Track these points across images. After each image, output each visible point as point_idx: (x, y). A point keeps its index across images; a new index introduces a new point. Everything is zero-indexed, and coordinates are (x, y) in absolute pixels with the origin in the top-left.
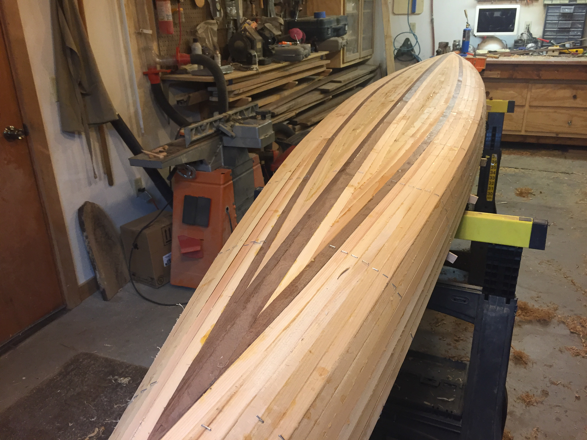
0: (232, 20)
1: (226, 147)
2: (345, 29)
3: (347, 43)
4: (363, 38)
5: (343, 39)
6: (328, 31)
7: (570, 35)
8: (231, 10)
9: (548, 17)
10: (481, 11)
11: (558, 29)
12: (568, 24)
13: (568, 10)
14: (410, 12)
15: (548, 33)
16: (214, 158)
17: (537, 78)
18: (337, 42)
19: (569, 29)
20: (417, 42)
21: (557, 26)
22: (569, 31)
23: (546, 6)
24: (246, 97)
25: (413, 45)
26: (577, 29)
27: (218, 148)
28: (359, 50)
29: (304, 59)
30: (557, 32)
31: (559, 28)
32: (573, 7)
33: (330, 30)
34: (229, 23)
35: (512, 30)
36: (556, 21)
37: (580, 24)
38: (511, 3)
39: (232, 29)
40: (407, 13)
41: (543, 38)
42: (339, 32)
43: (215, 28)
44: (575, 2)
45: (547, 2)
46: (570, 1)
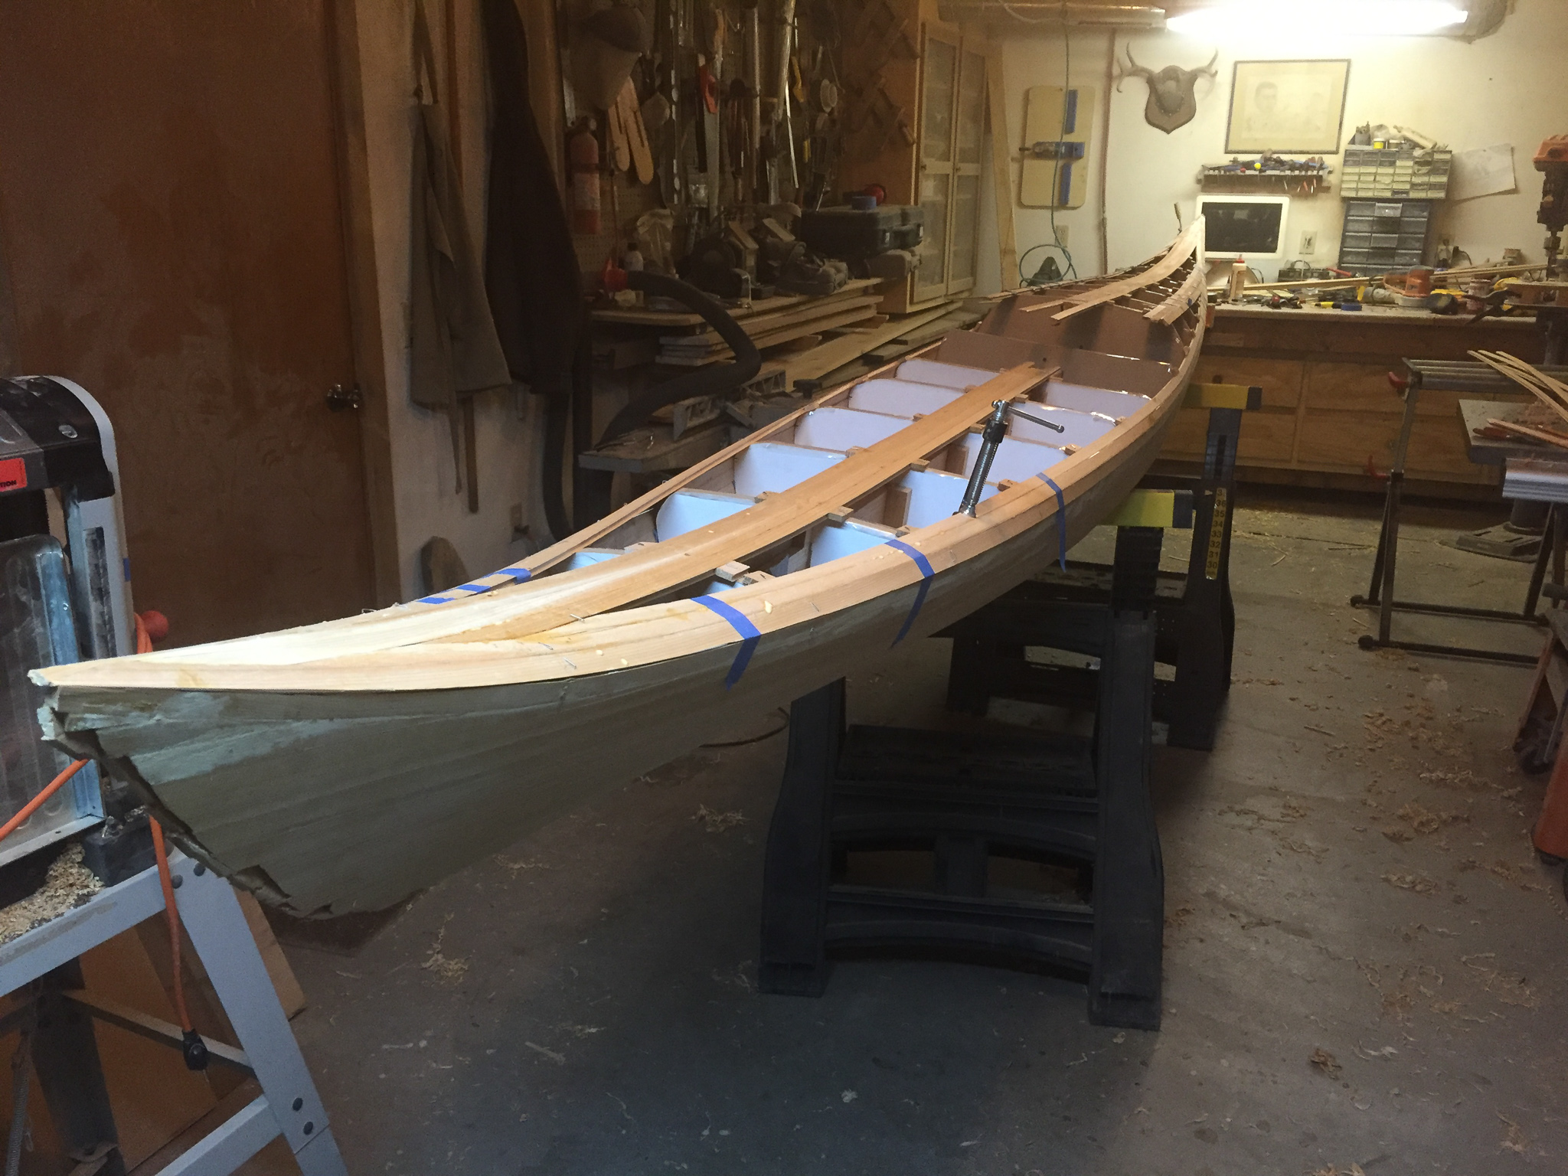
0: (697, 209)
2: (918, 234)
3: (921, 263)
4: (955, 253)
5: (913, 254)
6: (884, 235)
8: (697, 190)
9: (1349, 224)
10: (1207, 205)
11: (1370, 250)
12: (1390, 240)
13: (1390, 211)
14: (1055, 204)
15: (1349, 258)
18: (901, 259)
19: (1393, 251)
20: (1070, 265)
21: (1368, 244)
22: (1393, 256)
23: (1345, 200)
25: (1062, 268)
26: (1410, 251)
28: (945, 278)
29: (835, 292)
30: (1368, 255)
31: (1372, 248)
32: (1400, 205)
33: (888, 234)
34: (691, 216)
35: (1273, 250)
36: (1365, 232)
37: (1418, 240)
38: (1270, 193)
39: (696, 227)
40: (1050, 205)
41: (1340, 267)
42: (907, 240)
43: (669, 225)
44: (1404, 196)
45: (1345, 194)
46: (1395, 192)
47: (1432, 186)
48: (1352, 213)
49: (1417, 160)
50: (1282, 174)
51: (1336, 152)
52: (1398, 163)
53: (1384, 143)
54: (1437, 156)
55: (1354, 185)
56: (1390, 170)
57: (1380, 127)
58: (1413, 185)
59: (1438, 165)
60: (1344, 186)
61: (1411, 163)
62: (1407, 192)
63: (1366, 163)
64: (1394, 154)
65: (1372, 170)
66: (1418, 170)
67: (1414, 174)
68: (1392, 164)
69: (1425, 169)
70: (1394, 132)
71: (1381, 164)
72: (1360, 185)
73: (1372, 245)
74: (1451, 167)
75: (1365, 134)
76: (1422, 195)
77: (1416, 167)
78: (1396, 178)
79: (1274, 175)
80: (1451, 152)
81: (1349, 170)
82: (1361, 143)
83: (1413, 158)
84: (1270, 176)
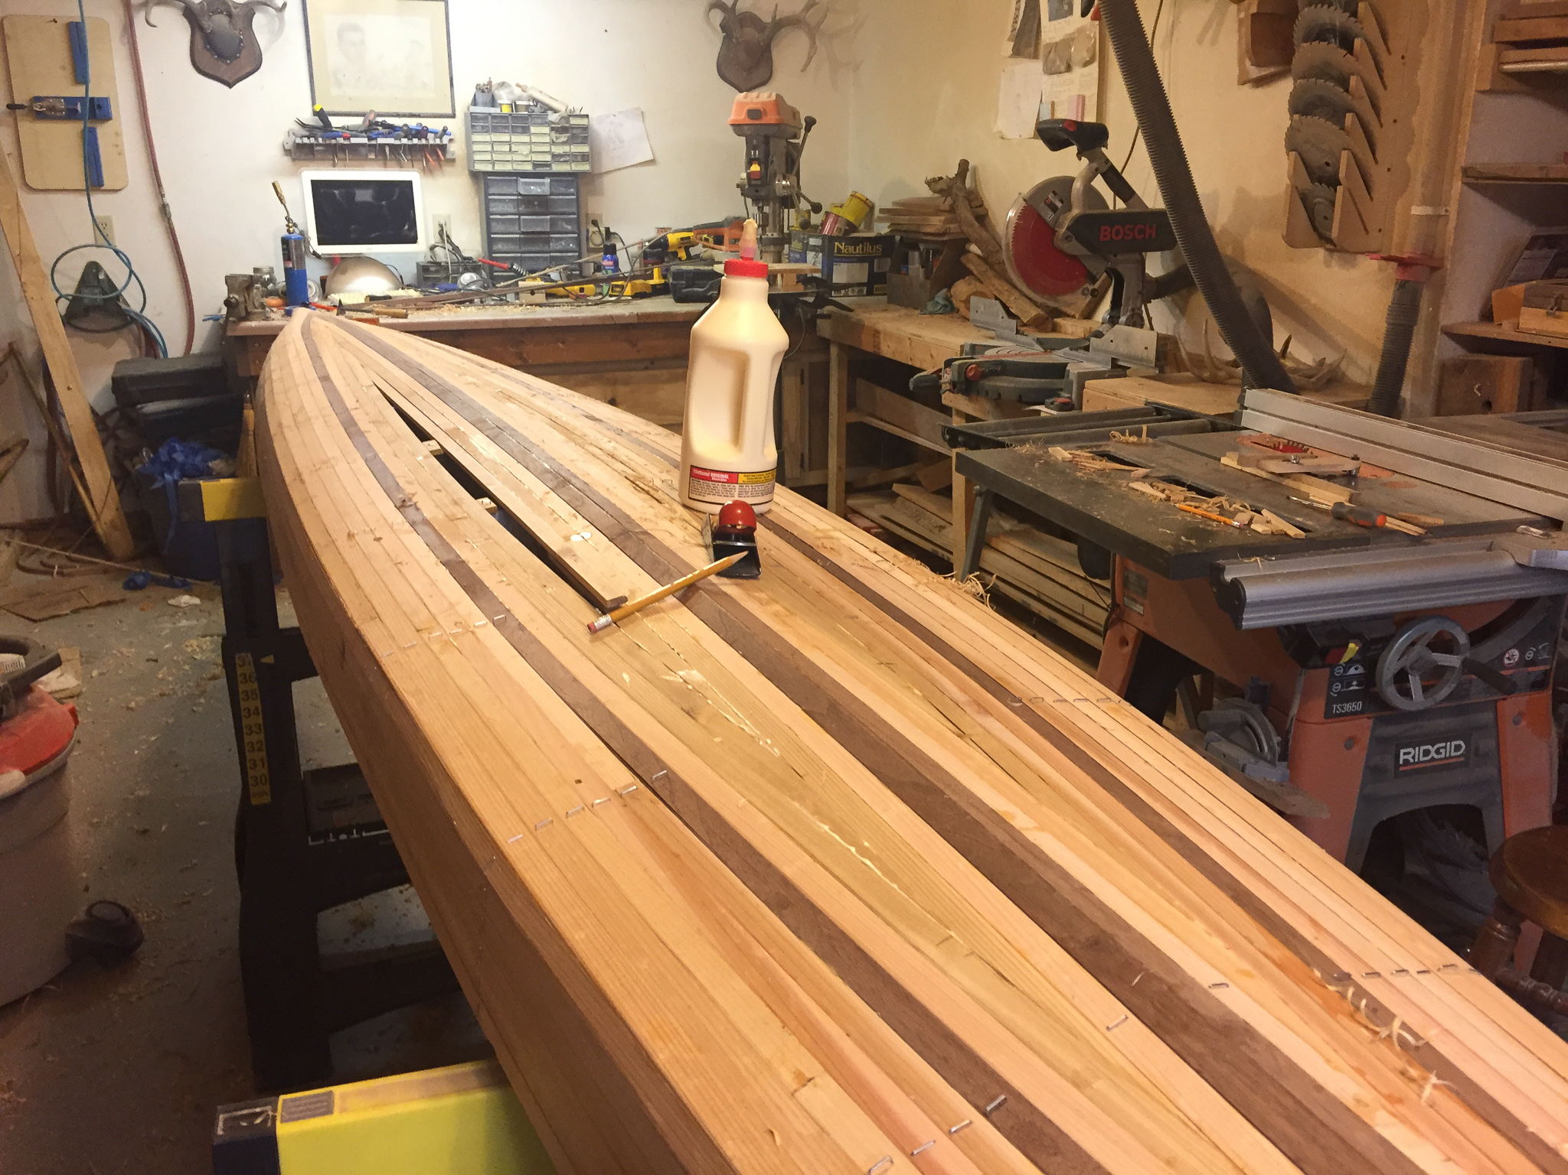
7: (553, 249)
9: (491, 205)
10: (316, 185)
11: (522, 236)
12: (541, 222)
13: (540, 188)
15: (499, 246)
19: (547, 236)
20: (129, 269)
21: (517, 228)
22: (547, 241)
23: (475, 175)
25: (118, 283)
26: (564, 236)
30: (519, 242)
31: (523, 233)
32: (547, 180)
35: (414, 240)
36: (510, 214)
37: (570, 221)
38: (391, 166)
41: (490, 258)
44: (548, 169)
45: (479, 167)
46: (536, 165)
47: (574, 158)
48: (491, 191)
49: (553, 126)
50: (397, 142)
51: (453, 116)
52: (533, 129)
53: (512, 104)
54: (574, 121)
55: (488, 157)
56: (525, 138)
57: (502, 85)
58: (554, 157)
59: (575, 131)
60: (476, 157)
62: (547, 165)
63: (495, 130)
64: (524, 118)
65: (505, 137)
66: (557, 138)
67: (553, 143)
68: (525, 130)
69: (563, 138)
70: (518, 91)
71: (514, 131)
72: (495, 157)
73: (522, 230)
74: (590, 134)
75: (486, 93)
76: (566, 168)
77: (553, 134)
78: (535, 148)
79: (388, 144)
80: (587, 116)
81: (476, 137)
82: (485, 105)
83: (549, 123)
84: (383, 146)
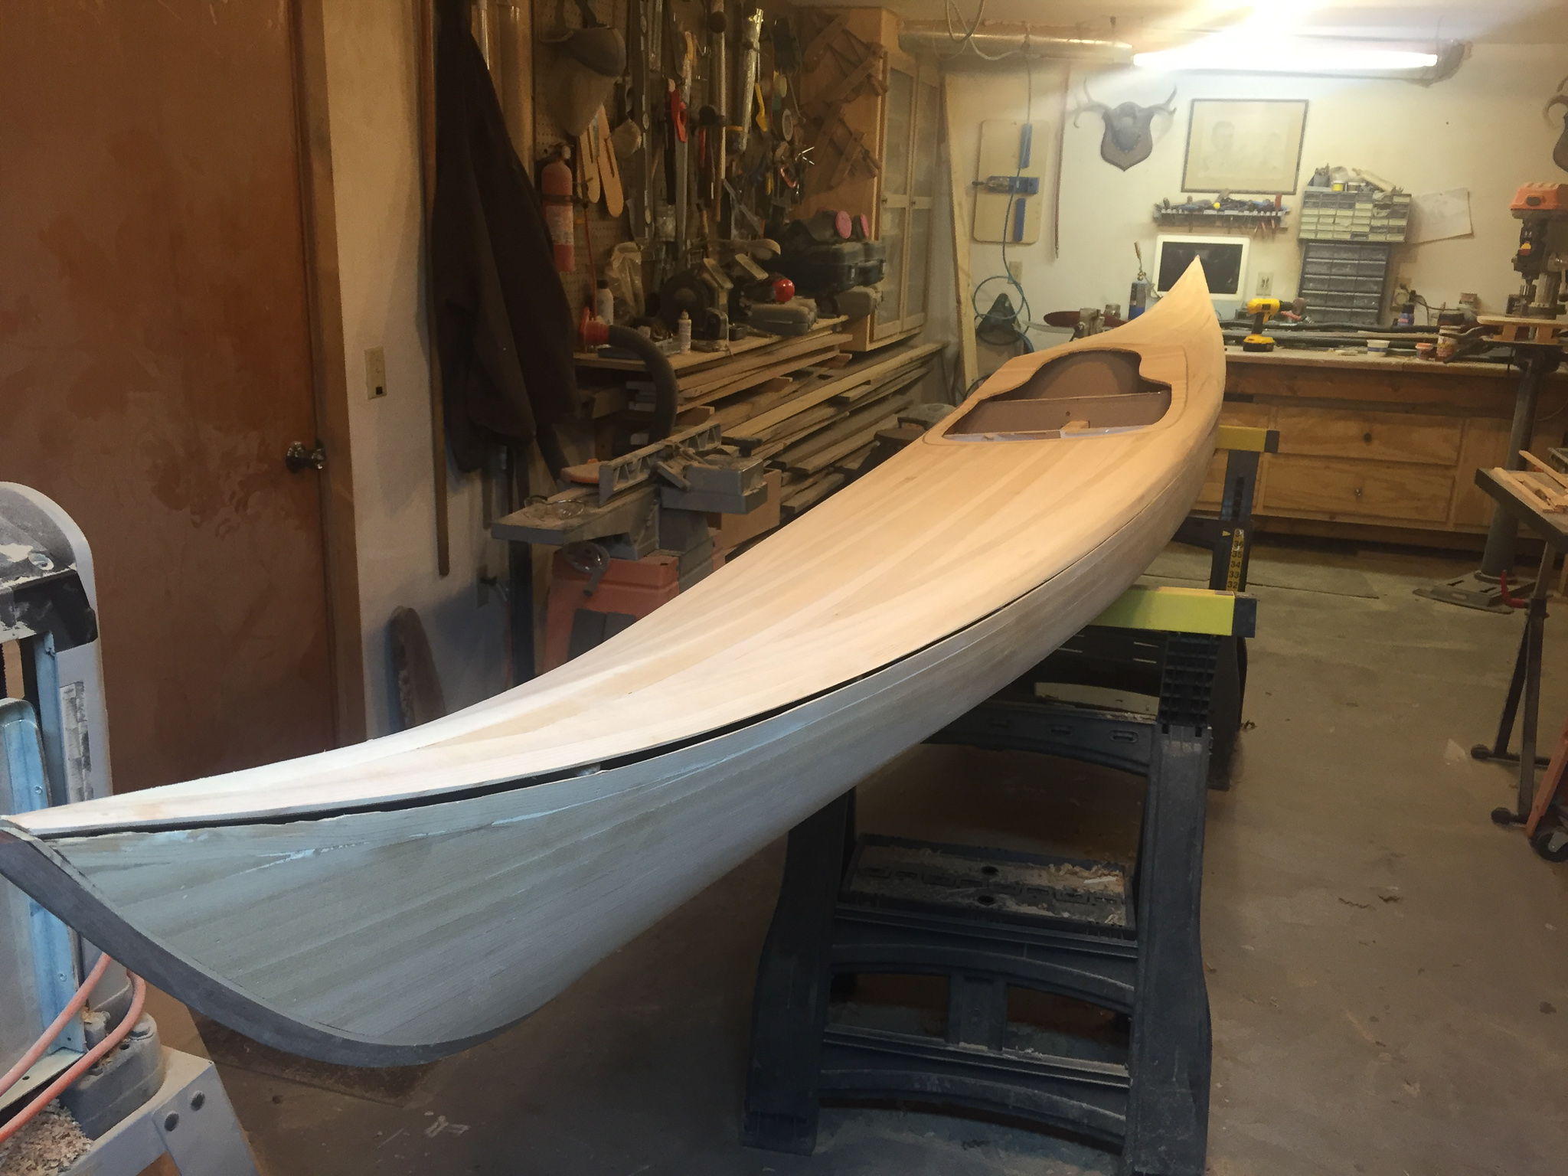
0: (665, 243)
1: (666, 509)
2: (880, 270)
3: (882, 300)
4: (910, 288)
5: (876, 291)
6: (849, 272)
7: (1354, 305)
8: (665, 223)
9: (1308, 266)
10: (1166, 245)
11: (1329, 293)
14: (1008, 239)
16: (643, 532)
17: (1290, 394)
18: (865, 295)
19: (1351, 294)
20: (1024, 299)
21: (1326, 286)
23: (1302, 242)
24: (704, 405)
25: (1016, 309)
26: (1368, 295)
27: (652, 510)
28: (901, 315)
29: (807, 331)
30: (1326, 298)
31: (1331, 291)
32: (1360, 248)
33: (853, 271)
34: (659, 251)
35: (1234, 291)
36: (1324, 274)
37: (1376, 283)
38: (1229, 233)
39: (663, 262)
40: (1002, 240)
42: (869, 276)
43: (638, 261)
44: (1363, 239)
45: (1303, 235)
46: (1354, 234)
47: (1390, 230)
48: (1311, 254)
49: (1377, 203)
50: (1241, 214)
51: (1294, 193)
52: (1358, 206)
53: (1344, 185)
54: (1396, 200)
55: (1312, 227)
56: (1349, 213)
57: (1339, 169)
58: (1373, 229)
59: (1396, 208)
60: (1304, 227)
61: (1370, 206)
62: (1365, 235)
63: (1325, 205)
64: (1353, 196)
65: (1332, 212)
66: (1378, 213)
67: (1373, 217)
68: (1351, 206)
69: (1384, 213)
70: (1352, 174)
71: (1341, 206)
72: (1320, 227)
73: (1331, 288)
74: (1410, 211)
75: (1324, 176)
76: (1381, 238)
77: (1375, 211)
78: (1356, 221)
79: (1233, 215)
80: (1410, 195)
81: (1307, 211)
82: (1320, 185)
83: (1372, 201)
84: (1228, 216)
